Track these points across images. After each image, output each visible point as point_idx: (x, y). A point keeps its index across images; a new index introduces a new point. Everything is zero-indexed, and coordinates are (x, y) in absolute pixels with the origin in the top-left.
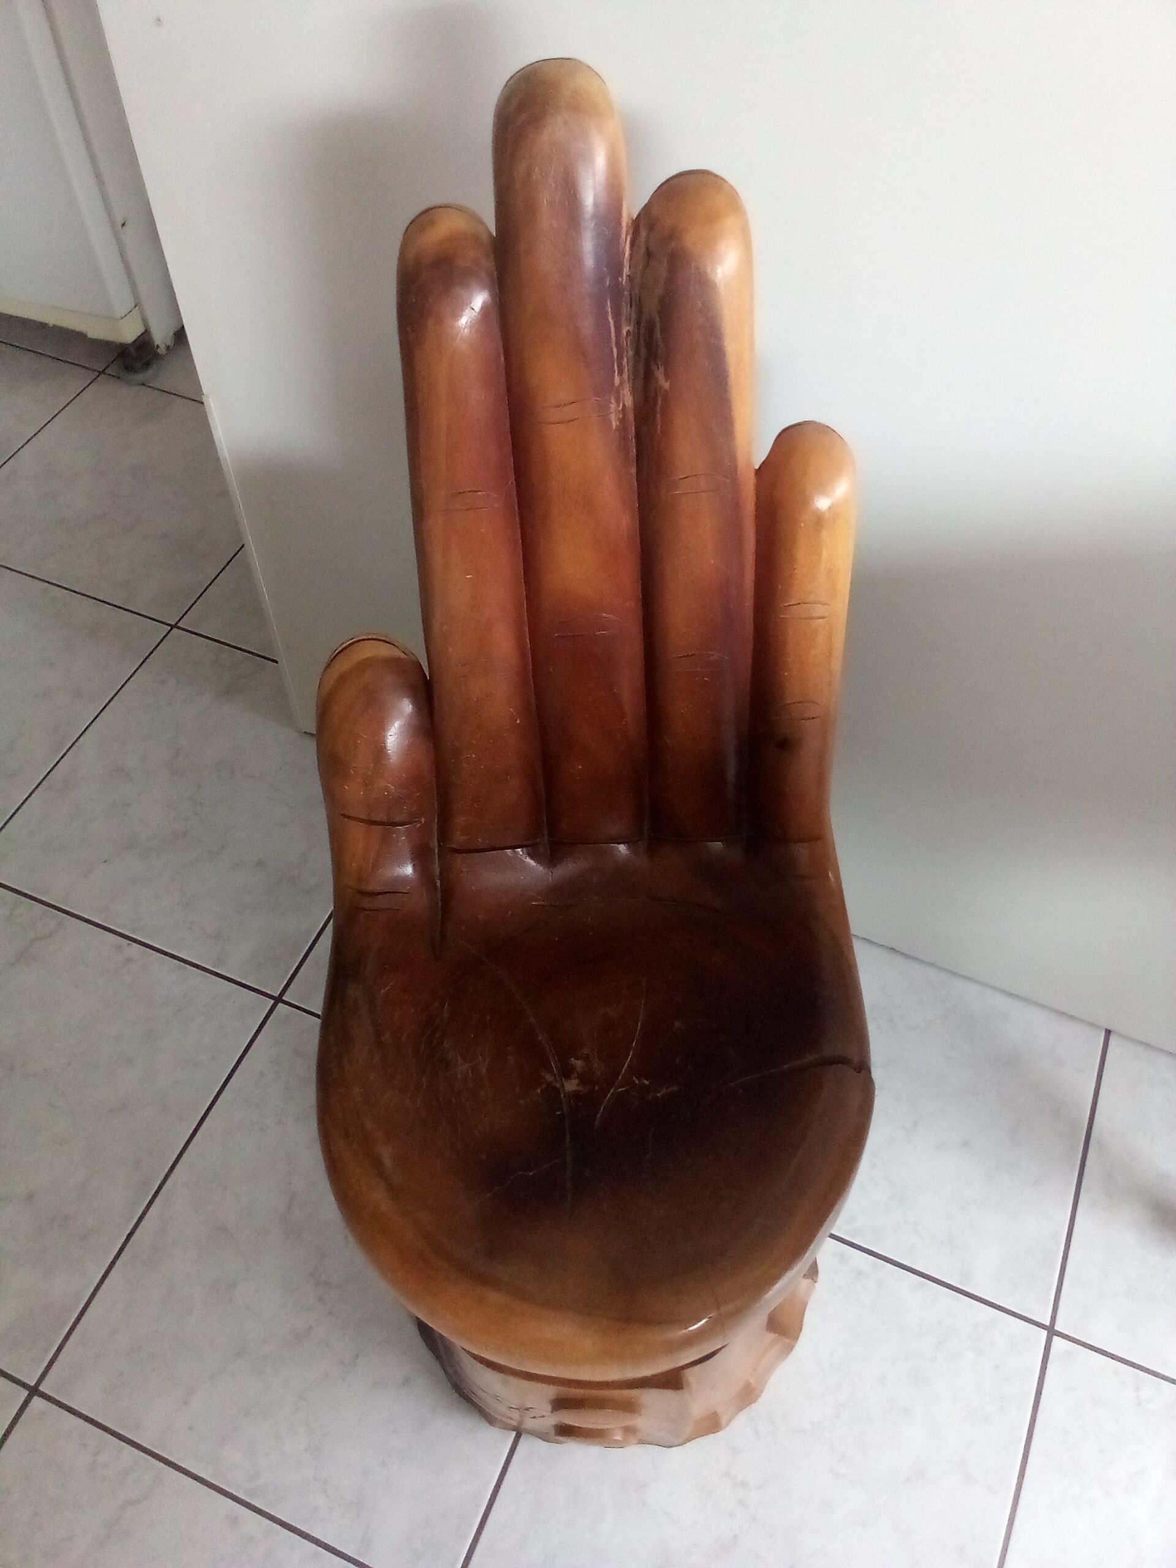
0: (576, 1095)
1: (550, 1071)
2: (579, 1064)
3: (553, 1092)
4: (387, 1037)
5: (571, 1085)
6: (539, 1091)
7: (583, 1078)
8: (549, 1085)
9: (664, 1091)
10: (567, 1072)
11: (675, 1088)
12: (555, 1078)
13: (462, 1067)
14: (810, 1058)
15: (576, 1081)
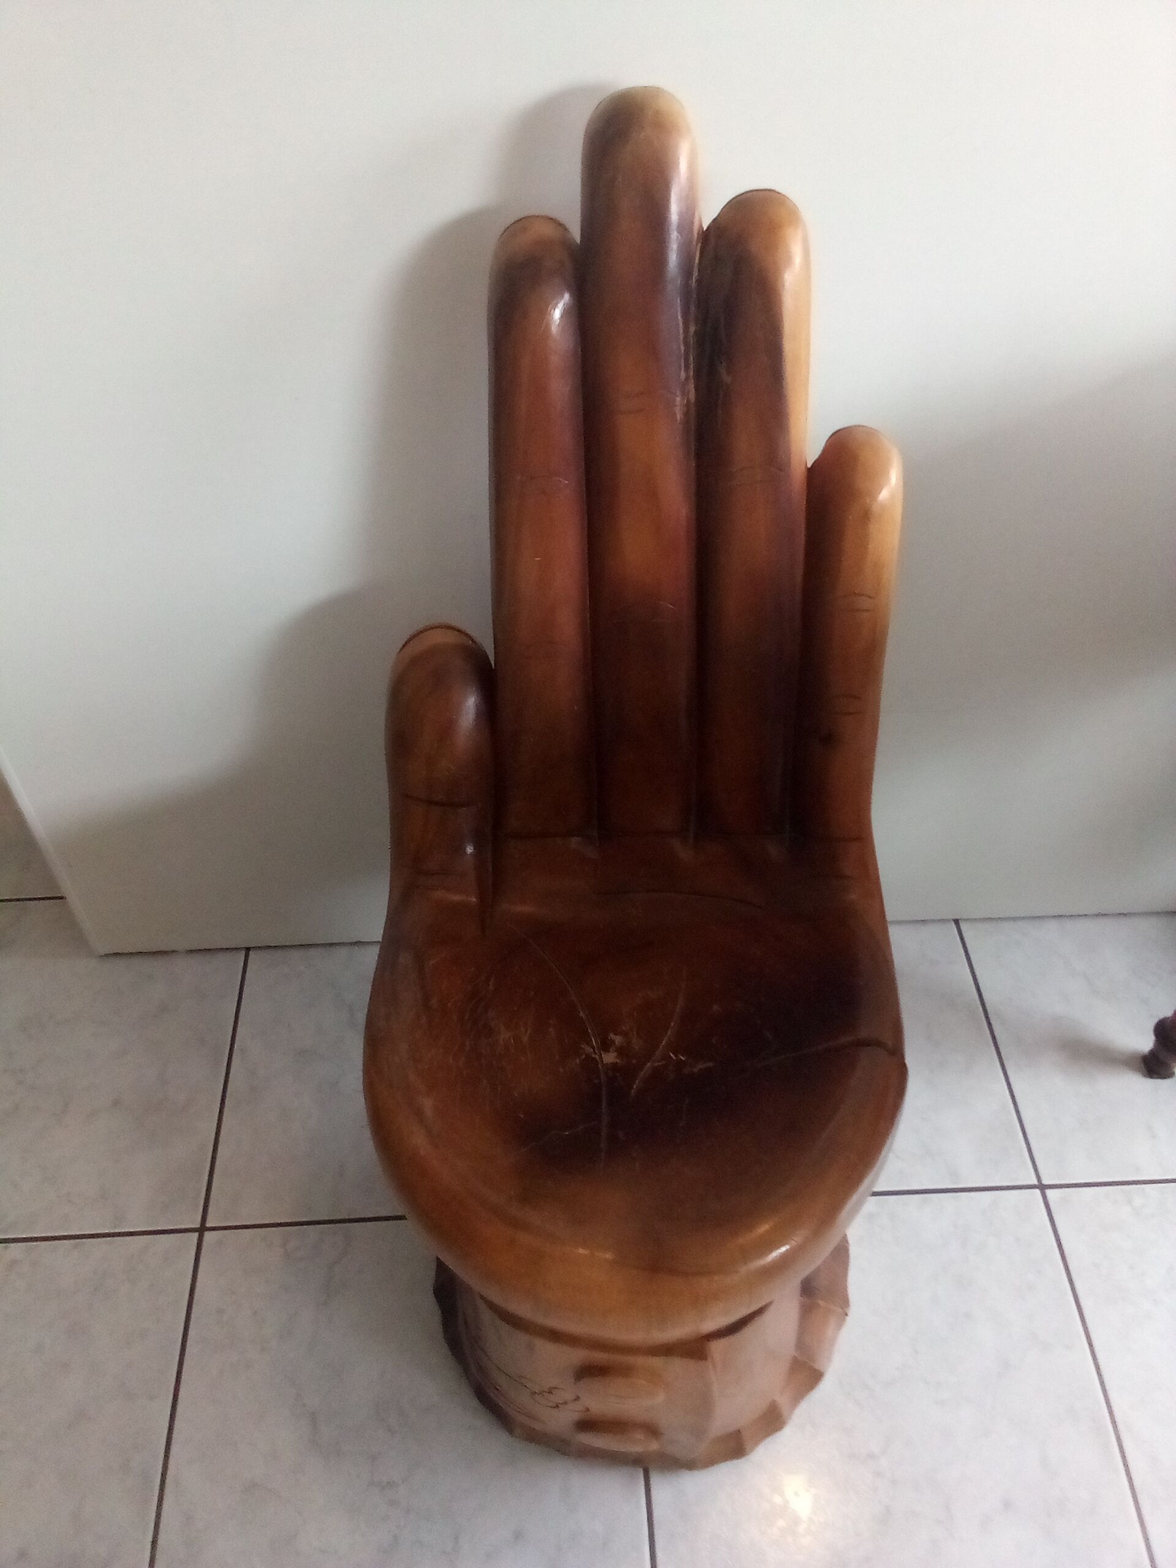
0: (614, 1067)
1: (589, 1043)
2: (618, 1040)
3: (590, 1065)
4: (434, 1002)
5: (610, 1058)
6: (578, 1061)
7: (621, 1052)
8: (588, 1056)
9: (701, 1066)
10: (605, 1046)
11: (711, 1064)
12: (594, 1050)
13: (504, 1035)
14: (844, 1040)
15: (615, 1054)
